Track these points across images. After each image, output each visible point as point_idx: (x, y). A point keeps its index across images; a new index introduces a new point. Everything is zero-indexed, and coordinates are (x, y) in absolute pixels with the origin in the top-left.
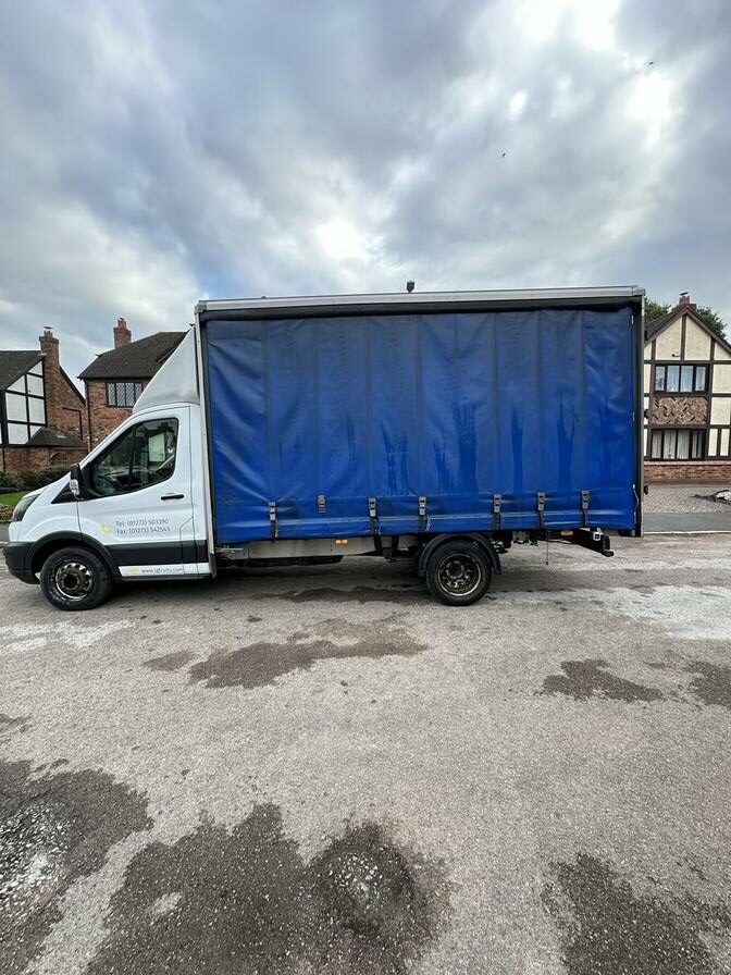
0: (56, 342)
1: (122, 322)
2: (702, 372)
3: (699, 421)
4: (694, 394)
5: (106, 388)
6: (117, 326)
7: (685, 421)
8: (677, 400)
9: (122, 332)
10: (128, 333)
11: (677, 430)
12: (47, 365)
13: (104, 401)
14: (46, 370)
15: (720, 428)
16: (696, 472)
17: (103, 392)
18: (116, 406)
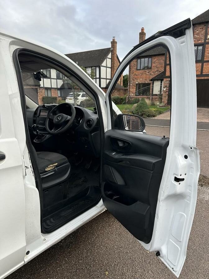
0: (116, 43)
1: (143, 29)
5: (137, 61)
6: (141, 32)
9: (142, 34)
10: (145, 34)
12: (113, 53)
13: (136, 68)
14: (112, 56)
17: (135, 63)
18: (140, 70)
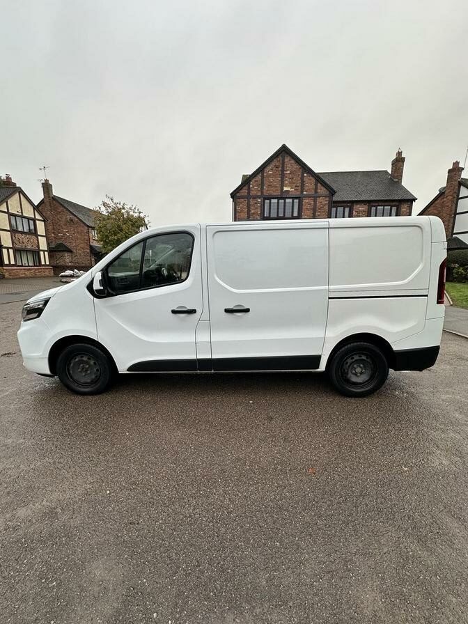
2: (31, 222)
3: (35, 247)
4: (30, 233)
7: (29, 247)
8: (24, 235)
11: (27, 251)
15: (44, 251)
16: (39, 272)
